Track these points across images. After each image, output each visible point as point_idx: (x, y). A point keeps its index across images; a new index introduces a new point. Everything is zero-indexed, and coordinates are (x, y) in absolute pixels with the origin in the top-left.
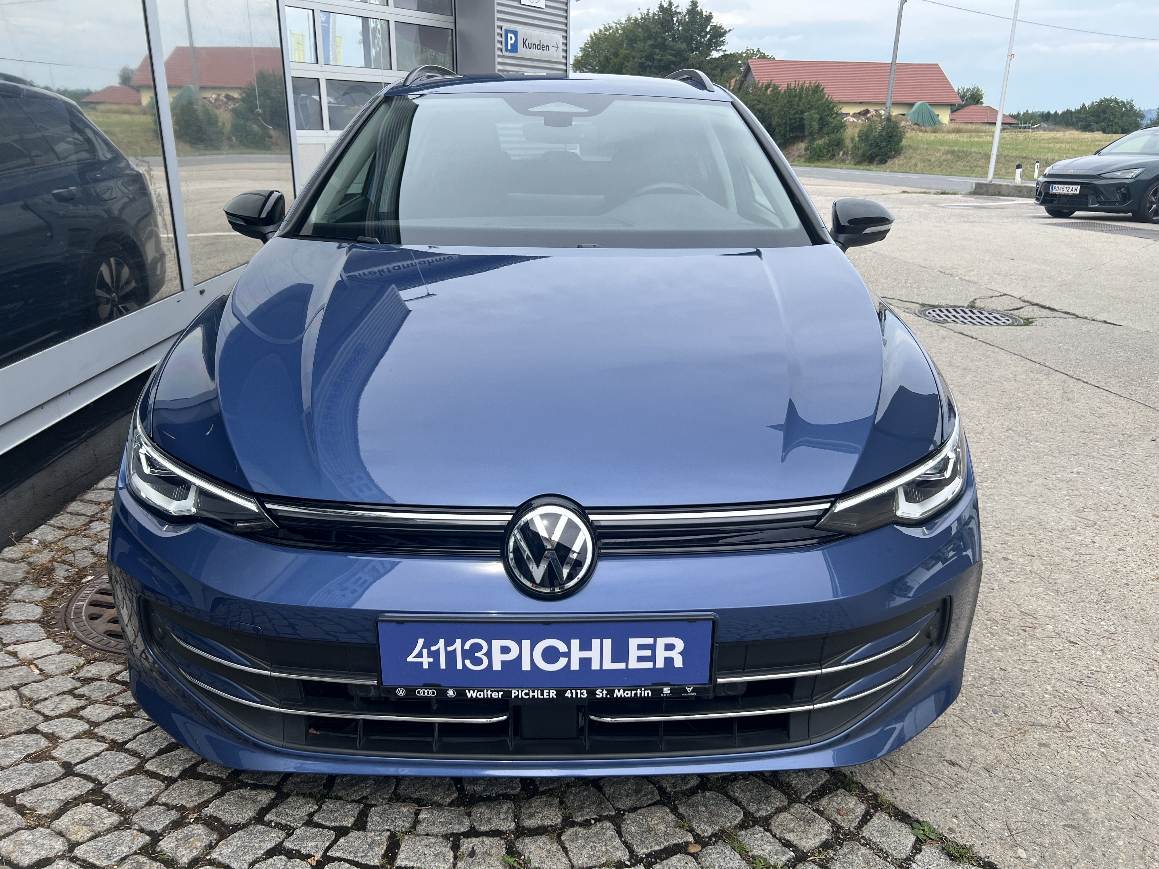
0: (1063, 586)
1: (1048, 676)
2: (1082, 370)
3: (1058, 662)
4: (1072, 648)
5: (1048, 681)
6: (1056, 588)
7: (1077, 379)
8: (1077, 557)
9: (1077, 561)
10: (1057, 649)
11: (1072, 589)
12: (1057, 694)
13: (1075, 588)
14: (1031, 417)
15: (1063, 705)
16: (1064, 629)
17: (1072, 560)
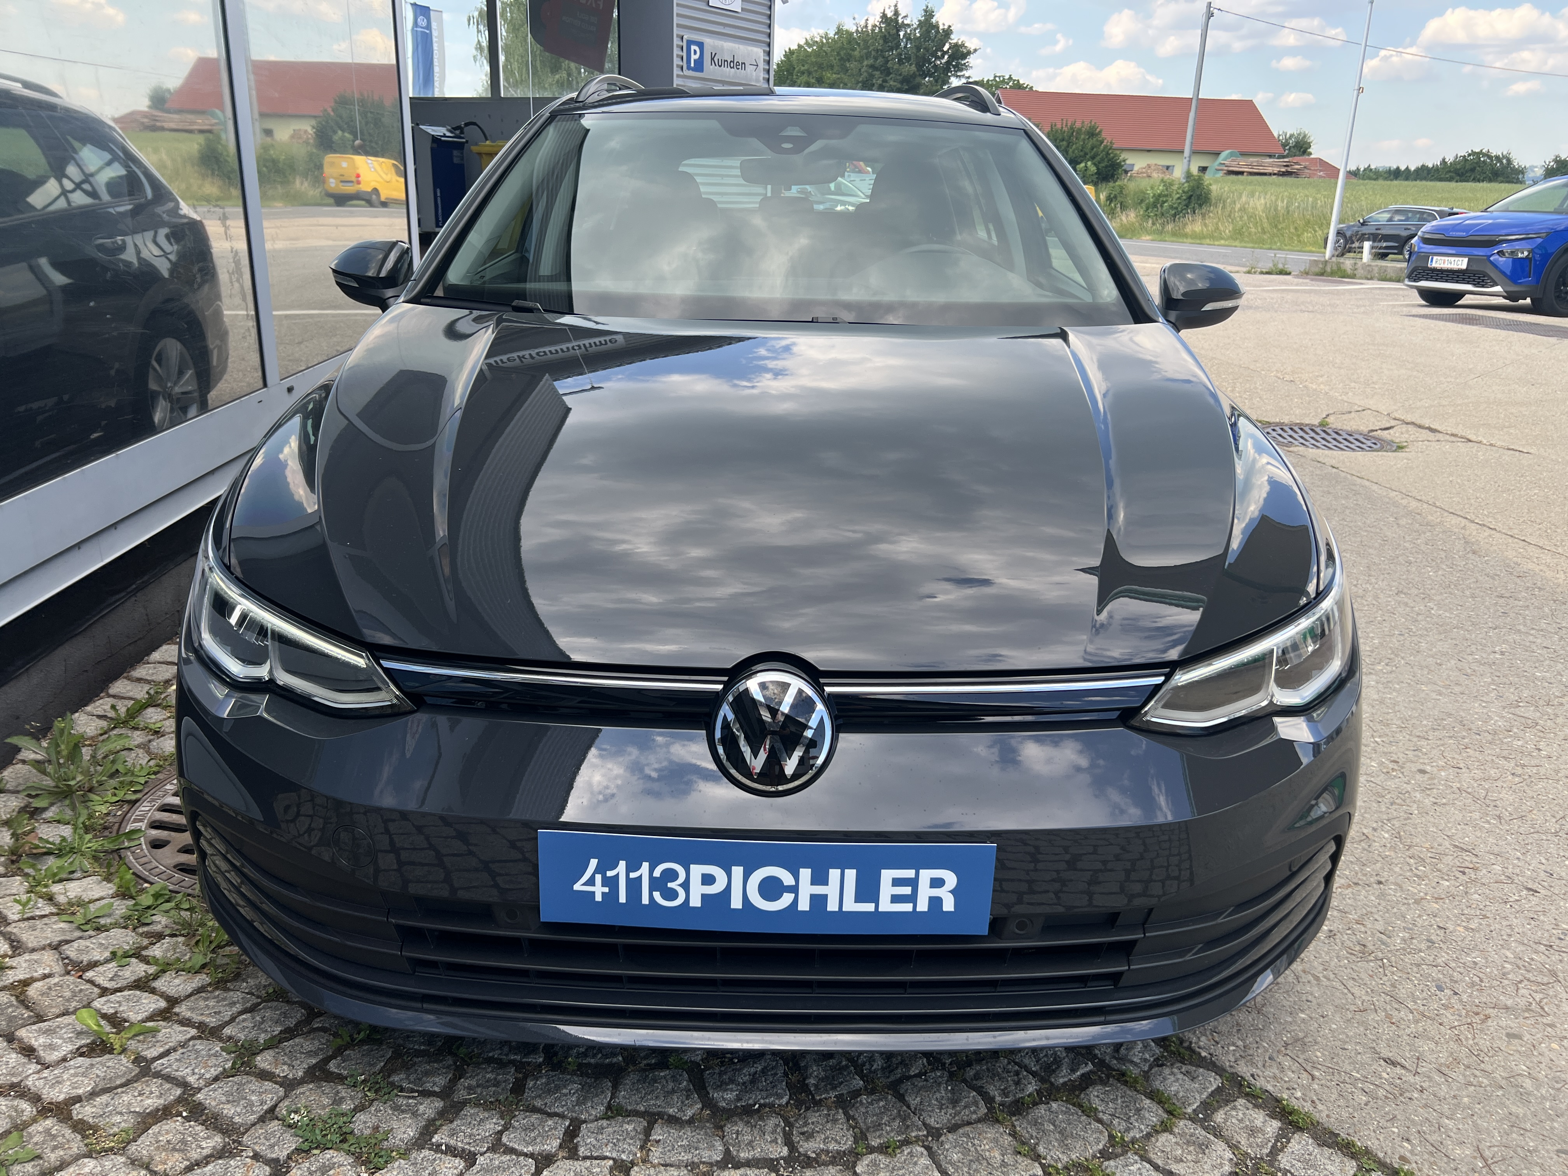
0: (1506, 810)
1: (1504, 937)
2: (1485, 512)
3: (1516, 917)
4: (1531, 898)
5: (1505, 945)
6: (1498, 813)
7: (1481, 525)
8: (1519, 770)
9: (1520, 776)
10: (1511, 899)
11: (1519, 815)
12: (1520, 963)
13: (1524, 814)
14: (1426, 576)
15: (1533, 979)
16: (1518, 871)
17: (1513, 774)
